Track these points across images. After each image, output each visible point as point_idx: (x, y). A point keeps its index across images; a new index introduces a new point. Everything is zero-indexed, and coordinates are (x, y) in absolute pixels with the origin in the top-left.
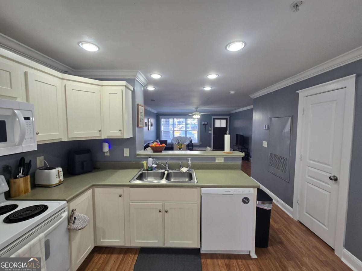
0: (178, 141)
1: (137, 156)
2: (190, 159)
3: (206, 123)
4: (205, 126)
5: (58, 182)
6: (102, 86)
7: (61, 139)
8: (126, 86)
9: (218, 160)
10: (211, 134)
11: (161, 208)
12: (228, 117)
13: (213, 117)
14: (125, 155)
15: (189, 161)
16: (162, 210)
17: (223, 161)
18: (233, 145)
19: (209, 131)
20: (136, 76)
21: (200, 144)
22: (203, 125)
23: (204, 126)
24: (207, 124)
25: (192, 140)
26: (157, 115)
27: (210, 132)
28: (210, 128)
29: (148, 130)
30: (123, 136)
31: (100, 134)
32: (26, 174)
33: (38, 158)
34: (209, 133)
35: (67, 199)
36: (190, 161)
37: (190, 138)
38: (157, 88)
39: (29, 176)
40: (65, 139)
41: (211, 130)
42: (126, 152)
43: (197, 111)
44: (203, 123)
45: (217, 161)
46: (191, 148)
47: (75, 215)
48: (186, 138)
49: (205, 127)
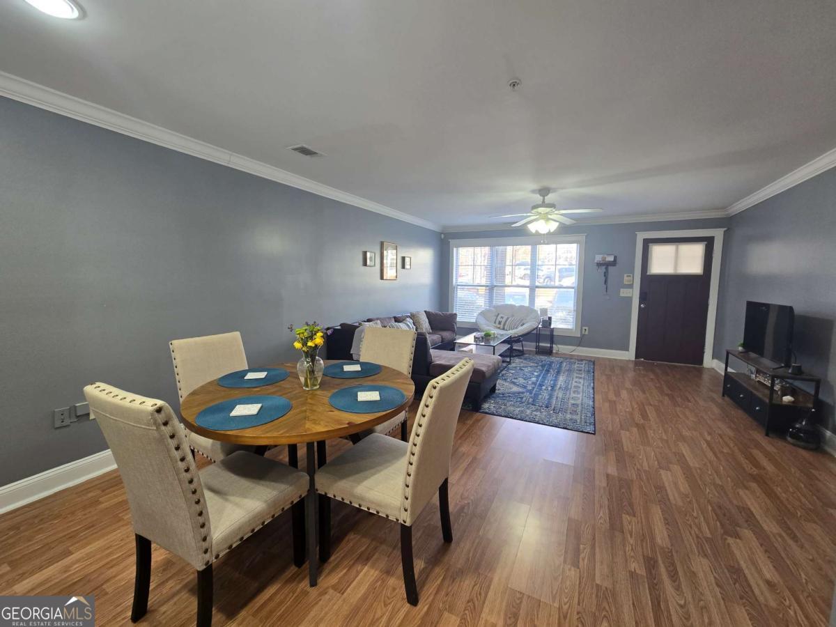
0: (499, 319)
3: (611, 259)
4: (607, 269)
10: (630, 299)
12: (718, 234)
13: (641, 236)
18: (728, 353)
19: (622, 290)
21: (583, 336)
22: (599, 265)
23: (603, 269)
24: (614, 263)
25: (550, 318)
26: (443, 236)
27: (624, 293)
28: (626, 278)
29: (382, 278)
34: (622, 295)
37: (544, 311)
41: (631, 286)
43: (544, 202)
44: (598, 258)
46: (549, 345)
48: (530, 310)
49: (606, 274)
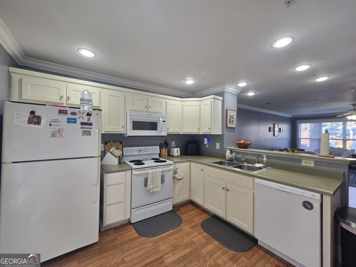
1: (224, 149)
2: (265, 156)
5: (177, 155)
6: (202, 101)
7: (180, 132)
8: (214, 98)
9: (306, 163)
11: (225, 187)
14: (217, 148)
15: (264, 158)
16: (225, 188)
17: (312, 165)
20: (224, 89)
26: (293, 119)
29: (274, 135)
30: (211, 132)
31: (199, 131)
32: (166, 148)
33: (172, 142)
35: (174, 161)
36: (266, 158)
37: (353, 150)
38: (257, 93)
39: (167, 149)
40: (181, 133)
42: (218, 146)
43: (354, 108)
45: (303, 164)
47: (177, 171)
